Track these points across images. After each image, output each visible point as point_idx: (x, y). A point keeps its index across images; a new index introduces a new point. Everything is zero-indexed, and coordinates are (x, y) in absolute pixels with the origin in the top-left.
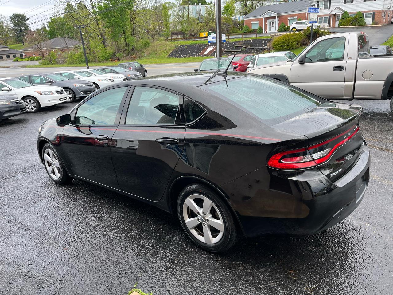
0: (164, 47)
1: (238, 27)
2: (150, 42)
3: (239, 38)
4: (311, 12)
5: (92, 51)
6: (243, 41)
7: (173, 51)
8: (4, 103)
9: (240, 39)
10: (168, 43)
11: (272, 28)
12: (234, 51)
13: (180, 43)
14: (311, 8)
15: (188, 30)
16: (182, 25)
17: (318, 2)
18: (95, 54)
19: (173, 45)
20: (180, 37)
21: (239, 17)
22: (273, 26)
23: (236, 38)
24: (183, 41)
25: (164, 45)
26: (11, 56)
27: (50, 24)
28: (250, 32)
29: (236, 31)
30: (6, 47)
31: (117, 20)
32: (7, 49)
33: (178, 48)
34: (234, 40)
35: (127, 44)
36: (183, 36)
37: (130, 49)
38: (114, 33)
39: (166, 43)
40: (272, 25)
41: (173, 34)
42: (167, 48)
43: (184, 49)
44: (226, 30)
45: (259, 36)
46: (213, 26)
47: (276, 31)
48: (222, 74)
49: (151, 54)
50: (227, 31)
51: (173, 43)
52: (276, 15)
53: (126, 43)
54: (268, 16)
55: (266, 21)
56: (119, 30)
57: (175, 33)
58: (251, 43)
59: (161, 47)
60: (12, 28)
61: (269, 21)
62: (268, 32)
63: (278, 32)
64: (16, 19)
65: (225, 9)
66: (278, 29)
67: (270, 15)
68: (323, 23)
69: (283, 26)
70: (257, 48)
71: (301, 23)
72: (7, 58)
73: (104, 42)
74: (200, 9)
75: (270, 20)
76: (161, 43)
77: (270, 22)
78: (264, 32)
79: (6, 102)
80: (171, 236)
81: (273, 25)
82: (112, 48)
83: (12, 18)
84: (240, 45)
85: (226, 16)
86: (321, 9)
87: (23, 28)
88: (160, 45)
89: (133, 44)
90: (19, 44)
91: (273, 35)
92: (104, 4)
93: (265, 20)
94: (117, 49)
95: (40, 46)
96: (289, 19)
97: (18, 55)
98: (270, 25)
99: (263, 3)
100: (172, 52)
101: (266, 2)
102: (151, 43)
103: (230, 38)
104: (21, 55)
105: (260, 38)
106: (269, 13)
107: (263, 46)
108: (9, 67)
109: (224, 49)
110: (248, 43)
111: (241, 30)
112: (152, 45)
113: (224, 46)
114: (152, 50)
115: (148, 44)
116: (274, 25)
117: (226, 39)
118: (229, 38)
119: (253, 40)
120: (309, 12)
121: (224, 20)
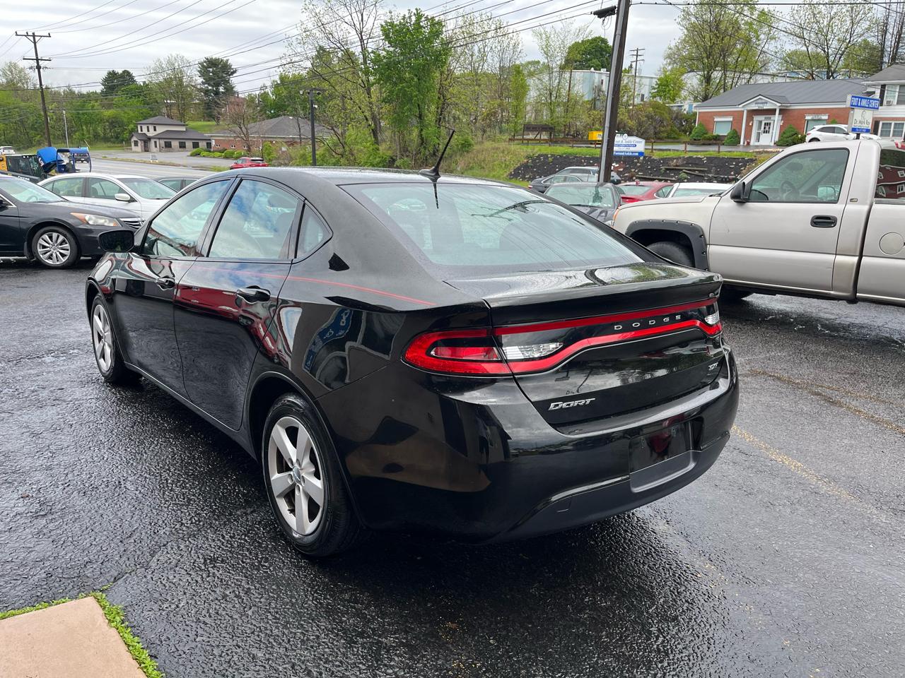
0: (501, 154)
1: (682, 127)
2: (473, 142)
3: (678, 150)
4: (857, 106)
5: (347, 149)
6: (684, 159)
7: (521, 166)
8: (105, 222)
9: (679, 153)
10: (514, 147)
11: (763, 136)
12: (660, 178)
13: (540, 150)
14: (859, 98)
15: (564, 123)
16: (552, 112)
17: (883, 86)
18: (353, 155)
19: (522, 152)
20: (545, 136)
21: (691, 106)
22: (765, 132)
23: (670, 150)
24: (547, 145)
25: (503, 152)
26: (189, 144)
27: (276, 86)
28: (709, 139)
29: (676, 136)
30: (183, 123)
31: (409, 88)
32: (183, 129)
33: (534, 161)
34: (664, 154)
35: (423, 142)
36: (551, 135)
37: (427, 153)
38: (398, 115)
39: (507, 146)
40: (765, 128)
41: (529, 128)
42: (508, 158)
43: (545, 163)
44: (651, 132)
45: (725, 151)
46: (622, 119)
47: (772, 144)
48: (428, 173)
49: (472, 168)
50: (655, 133)
51: (524, 148)
52: (777, 106)
53: (422, 139)
54: (757, 108)
55: (750, 118)
56: (410, 110)
57: (533, 128)
58: (704, 165)
59: (496, 155)
60: (199, 87)
61: (757, 118)
62: (751, 144)
63: (778, 145)
64: (211, 70)
65: (659, 85)
66: (777, 139)
67: (761, 105)
68: (891, 135)
69: (788, 134)
70: (710, 175)
71: (833, 130)
72: (180, 147)
73: (375, 133)
74: (602, 81)
75: (762, 118)
76: (496, 145)
77: (761, 122)
78: (742, 143)
79: (110, 222)
80: (249, 512)
81: (767, 129)
82: (390, 147)
83: (203, 66)
84: (677, 166)
85: (659, 100)
86: (889, 104)
87: (221, 89)
88: (495, 151)
89: (437, 141)
90: (209, 121)
91: (759, 152)
92: (388, 54)
93: (747, 117)
94: (400, 148)
95: (246, 129)
96: (807, 118)
97: (203, 145)
98: (760, 128)
99: (750, 78)
100: (519, 169)
101: (759, 77)
102: (476, 144)
103: (655, 150)
104: (209, 145)
105: (728, 155)
106: (760, 101)
107: (732, 173)
108: (179, 165)
109: (638, 172)
110: (696, 165)
111: (688, 133)
112: (476, 147)
113: (639, 164)
114: (474, 160)
115: (470, 145)
116: (769, 128)
117: (646, 149)
118: (652, 149)
119: (708, 159)
120: (853, 107)
121: (651, 109)
